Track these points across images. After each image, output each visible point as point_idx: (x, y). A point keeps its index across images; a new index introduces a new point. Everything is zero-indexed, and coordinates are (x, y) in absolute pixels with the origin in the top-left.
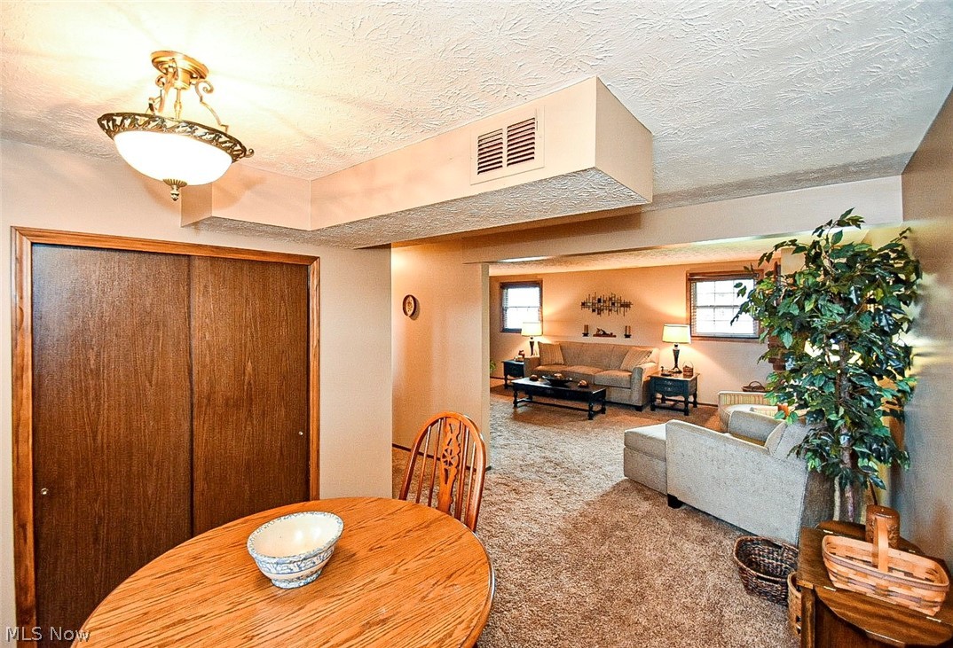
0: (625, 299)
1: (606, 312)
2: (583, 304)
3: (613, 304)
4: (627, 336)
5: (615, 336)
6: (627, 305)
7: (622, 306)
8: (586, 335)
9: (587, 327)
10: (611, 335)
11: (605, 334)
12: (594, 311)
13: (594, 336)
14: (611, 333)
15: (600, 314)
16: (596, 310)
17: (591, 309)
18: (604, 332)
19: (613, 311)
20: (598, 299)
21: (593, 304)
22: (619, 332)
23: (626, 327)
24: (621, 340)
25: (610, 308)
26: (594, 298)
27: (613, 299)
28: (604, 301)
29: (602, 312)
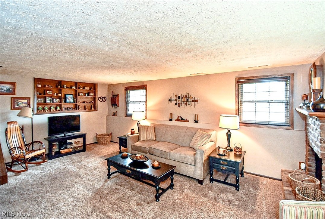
0: (195, 97)
1: (183, 105)
2: (170, 100)
3: (188, 100)
4: (196, 122)
5: (188, 121)
6: (196, 101)
7: (193, 101)
8: (171, 120)
9: (171, 115)
10: (186, 121)
11: (182, 120)
13: (176, 120)
14: (186, 119)
15: (180, 106)
16: (177, 104)
17: (174, 103)
18: (182, 118)
19: (187, 104)
20: (179, 96)
21: (176, 100)
22: (191, 119)
23: (195, 115)
24: (192, 124)
25: (186, 102)
26: (176, 96)
27: (188, 96)
28: (182, 98)
29: (181, 105)
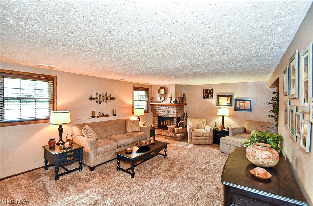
0: (113, 96)
1: (104, 102)
2: (91, 97)
3: (107, 98)
4: (115, 115)
5: (109, 116)
6: (113, 99)
7: (111, 99)
8: (93, 117)
9: (94, 112)
10: (107, 116)
11: (104, 115)
12: (97, 102)
13: (98, 117)
14: (107, 115)
15: (101, 104)
16: (99, 101)
17: (95, 101)
18: (103, 114)
19: (107, 101)
20: (100, 95)
21: (97, 98)
22: (110, 113)
23: (114, 110)
24: (111, 118)
25: (106, 100)
26: (97, 94)
27: (107, 95)
28: (103, 96)
29: (101, 102)
